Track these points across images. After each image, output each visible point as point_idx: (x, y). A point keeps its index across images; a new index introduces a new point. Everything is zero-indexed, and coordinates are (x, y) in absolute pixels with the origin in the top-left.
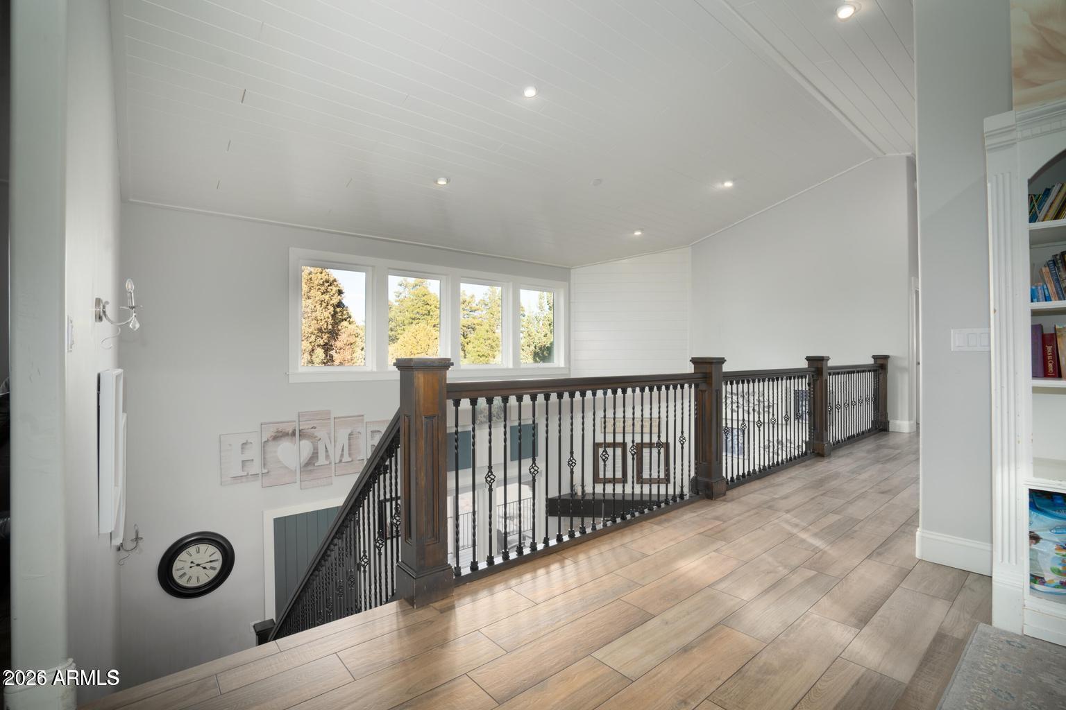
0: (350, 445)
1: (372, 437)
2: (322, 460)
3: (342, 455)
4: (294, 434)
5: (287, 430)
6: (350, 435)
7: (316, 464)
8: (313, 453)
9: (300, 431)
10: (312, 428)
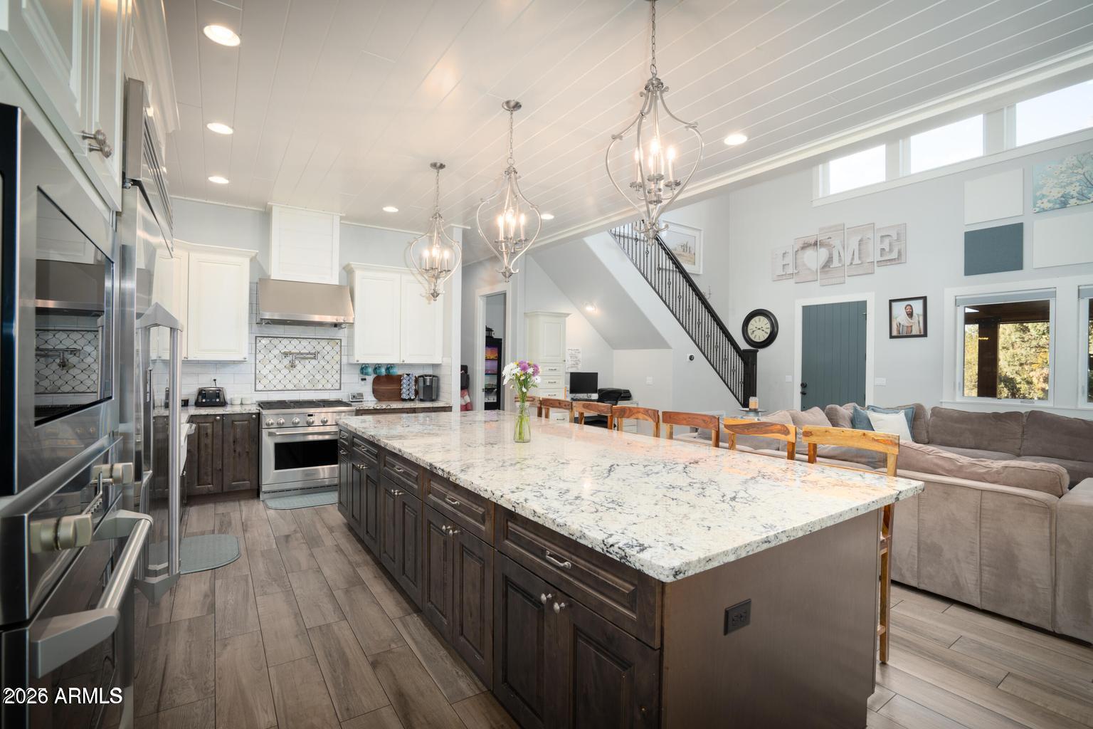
0: (860, 250)
1: (881, 242)
2: (836, 263)
3: (853, 259)
4: (816, 244)
5: (811, 242)
6: (860, 241)
7: (832, 267)
8: (829, 258)
9: (820, 241)
10: (829, 238)
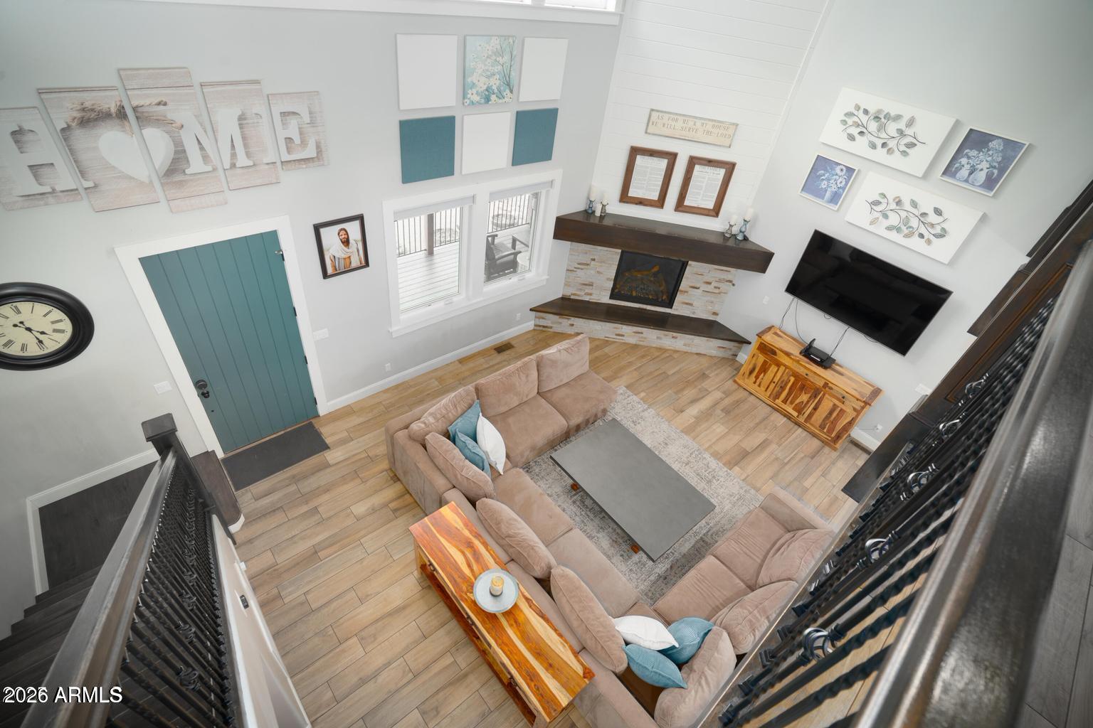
0: (244, 138)
1: (283, 124)
2: (196, 164)
3: (234, 155)
4: (122, 114)
5: (105, 107)
6: (240, 118)
7: (187, 171)
8: (176, 152)
9: (135, 109)
10: (159, 104)
